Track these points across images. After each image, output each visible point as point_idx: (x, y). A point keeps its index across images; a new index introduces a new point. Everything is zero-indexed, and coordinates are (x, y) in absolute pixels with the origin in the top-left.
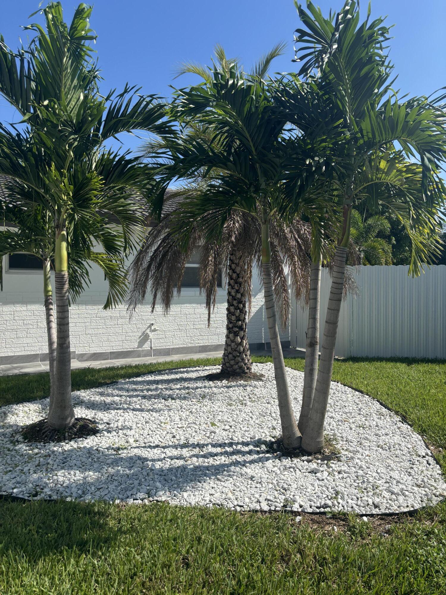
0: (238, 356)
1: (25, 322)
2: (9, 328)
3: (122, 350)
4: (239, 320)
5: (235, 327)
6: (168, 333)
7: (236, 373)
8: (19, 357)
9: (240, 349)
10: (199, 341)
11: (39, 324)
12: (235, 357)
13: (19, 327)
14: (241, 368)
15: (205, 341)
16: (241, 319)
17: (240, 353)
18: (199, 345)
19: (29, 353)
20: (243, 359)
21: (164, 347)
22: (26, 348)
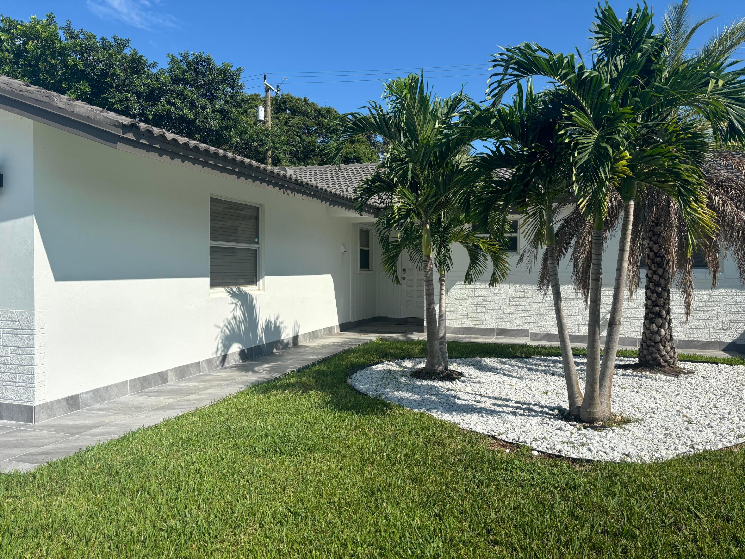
0: (653, 346)
1: (484, 299)
2: (470, 303)
3: (578, 334)
4: (657, 305)
5: (651, 313)
6: (634, 321)
7: (649, 364)
8: (478, 329)
9: (655, 338)
10: (678, 334)
11: (496, 301)
12: (649, 347)
13: (479, 303)
14: (655, 359)
15: (688, 335)
16: (659, 304)
17: (655, 343)
18: (678, 338)
19: (487, 327)
20: (659, 350)
21: (629, 336)
22: (485, 322)
